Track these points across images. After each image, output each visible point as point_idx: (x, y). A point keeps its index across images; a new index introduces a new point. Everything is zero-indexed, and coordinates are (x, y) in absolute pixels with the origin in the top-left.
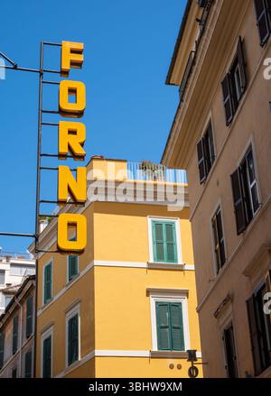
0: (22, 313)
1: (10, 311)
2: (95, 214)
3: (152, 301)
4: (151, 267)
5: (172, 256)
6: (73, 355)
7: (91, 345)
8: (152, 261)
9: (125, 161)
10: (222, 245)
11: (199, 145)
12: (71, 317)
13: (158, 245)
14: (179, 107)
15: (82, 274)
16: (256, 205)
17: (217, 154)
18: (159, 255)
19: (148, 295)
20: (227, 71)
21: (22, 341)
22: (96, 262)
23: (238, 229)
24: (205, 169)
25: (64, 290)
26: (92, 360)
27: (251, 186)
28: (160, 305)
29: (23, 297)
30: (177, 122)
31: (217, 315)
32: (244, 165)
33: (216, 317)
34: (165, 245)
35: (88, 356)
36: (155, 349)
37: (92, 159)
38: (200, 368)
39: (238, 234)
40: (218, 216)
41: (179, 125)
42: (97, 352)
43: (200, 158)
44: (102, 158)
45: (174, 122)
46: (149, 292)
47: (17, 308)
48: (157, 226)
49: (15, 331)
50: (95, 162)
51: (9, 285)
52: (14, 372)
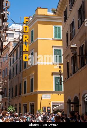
1: (16, 48)
2: (38, 25)
3: (53, 49)
4: (53, 40)
5: (59, 37)
8: (54, 38)
11: (64, 12)
13: (56, 33)
14: (59, 2)
15: (34, 41)
16: (74, 35)
17: (68, 17)
18: (56, 36)
19: (52, 48)
22: (38, 38)
23: (70, 39)
24: (65, 19)
25: (30, 45)
27: (74, 29)
28: (55, 50)
29: (19, 45)
30: (59, 5)
31: (66, 58)
34: (57, 34)
37: (38, 8)
38: (62, 70)
40: (67, 33)
41: (59, 6)
43: (64, 16)
44: (40, 8)
45: (58, 5)
46: (52, 47)
47: (17, 48)
48: (56, 28)
49: (17, 54)
50: (38, 9)
51: (15, 38)
52: (17, 65)
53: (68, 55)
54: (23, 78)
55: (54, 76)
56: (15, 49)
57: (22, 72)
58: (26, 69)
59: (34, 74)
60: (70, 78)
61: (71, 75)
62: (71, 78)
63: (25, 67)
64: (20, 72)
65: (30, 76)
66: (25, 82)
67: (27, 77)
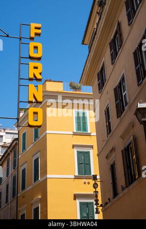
0: (11, 157)
1: (6, 156)
2: (47, 108)
3: (75, 151)
4: (75, 134)
5: (85, 129)
6: (36, 177)
7: (45, 172)
8: (75, 131)
9: (62, 82)
10: (109, 123)
11: (98, 74)
12: (35, 159)
13: (78, 123)
14: (88, 56)
15: (41, 138)
16: (126, 104)
17: (107, 78)
18: (79, 128)
19: (73, 148)
20: (112, 38)
21: (11, 171)
22: (48, 132)
23: (117, 115)
24: (101, 85)
25: (32, 145)
26: (46, 180)
27: (124, 94)
28: (79, 153)
29: (12, 148)
30: (88, 62)
31: (107, 157)
32: (120, 84)
33: (106, 158)
34: (82, 123)
35: (44, 178)
36: (77, 174)
37: (46, 81)
38: (99, 183)
39: (118, 118)
40: (108, 109)
41: (88, 65)
42: (48, 176)
43: (99, 80)
44: (50, 81)
45: (86, 63)
46: (74, 146)
47: (9, 154)
49: (8, 165)
50: (47, 83)
51: (5, 143)
52: (7, 186)
53: (113, 150)
54: (19, 209)
55: (78, 202)
56: (4, 158)
57: (17, 197)
58: (24, 191)
59: (40, 199)
60: (120, 195)
61: (123, 189)
62: (124, 195)
63: (23, 188)
64: (13, 197)
65: (32, 204)
66: (21, 216)
67: (26, 205)
